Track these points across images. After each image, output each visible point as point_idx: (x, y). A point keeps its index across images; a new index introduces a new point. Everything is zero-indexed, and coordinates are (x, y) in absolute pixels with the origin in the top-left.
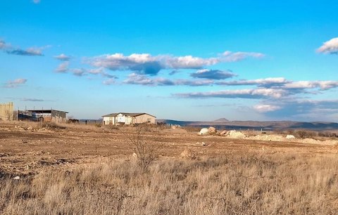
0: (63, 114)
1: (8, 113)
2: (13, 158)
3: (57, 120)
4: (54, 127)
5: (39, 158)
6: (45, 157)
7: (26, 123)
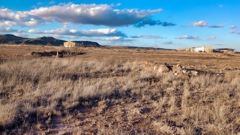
0: (232, 50)
1: (209, 50)
2: (214, 67)
3: (230, 52)
4: (229, 55)
5: (225, 67)
6: (227, 67)
7: (217, 54)
